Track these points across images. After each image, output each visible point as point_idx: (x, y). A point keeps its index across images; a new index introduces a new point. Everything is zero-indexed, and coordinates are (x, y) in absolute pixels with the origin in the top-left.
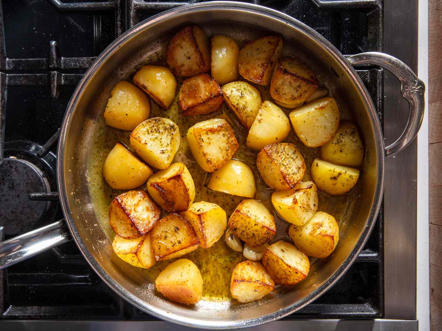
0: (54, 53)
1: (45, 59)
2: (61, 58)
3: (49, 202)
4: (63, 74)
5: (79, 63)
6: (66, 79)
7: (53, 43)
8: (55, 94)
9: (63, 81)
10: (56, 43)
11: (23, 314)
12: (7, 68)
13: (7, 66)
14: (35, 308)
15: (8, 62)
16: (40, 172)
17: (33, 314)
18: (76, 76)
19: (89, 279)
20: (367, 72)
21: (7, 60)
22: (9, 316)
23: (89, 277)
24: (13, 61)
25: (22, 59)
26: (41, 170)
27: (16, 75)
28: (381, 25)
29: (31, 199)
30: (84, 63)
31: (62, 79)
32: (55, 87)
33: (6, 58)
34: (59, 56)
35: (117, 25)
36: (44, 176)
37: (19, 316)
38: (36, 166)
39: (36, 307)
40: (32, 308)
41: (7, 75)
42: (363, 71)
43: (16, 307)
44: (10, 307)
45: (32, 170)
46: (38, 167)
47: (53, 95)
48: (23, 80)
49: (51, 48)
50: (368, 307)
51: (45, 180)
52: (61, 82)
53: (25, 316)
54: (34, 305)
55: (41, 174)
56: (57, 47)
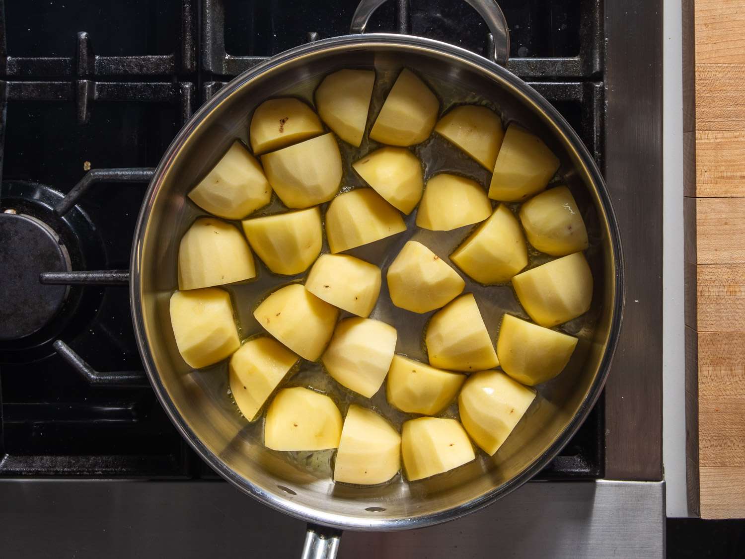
0: (85, 51)
1: (69, 58)
2: (94, 58)
3: (68, 287)
4: (97, 83)
5: (123, 66)
6: (101, 89)
7: (84, 35)
8: (84, 117)
9: (97, 94)
10: (86, 36)
11: (29, 469)
12: (8, 71)
13: (8, 69)
14: (47, 460)
15: (11, 62)
16: (55, 235)
17: (44, 468)
18: (118, 85)
19: (134, 413)
20: (579, 85)
21: (8, 59)
22: (6, 471)
23: (132, 410)
24: (18, 61)
25: (32, 58)
26: (56, 232)
27: (21, 82)
28: (598, 15)
29: (43, 282)
30: (130, 66)
31: (96, 91)
32: (85, 106)
33: (6, 57)
34: (91, 55)
35: (184, 9)
36: (61, 242)
37: (21, 472)
38: (48, 224)
39: (48, 457)
40: (42, 459)
41: (8, 82)
42: (573, 83)
43: (15, 458)
44: (6, 458)
45: (43, 234)
46: (51, 226)
47: (81, 117)
48: (33, 90)
49: (80, 44)
50: (580, 461)
51: (64, 249)
52: (94, 95)
53: (30, 472)
54: (45, 454)
55: (57, 238)
56: (89, 41)
